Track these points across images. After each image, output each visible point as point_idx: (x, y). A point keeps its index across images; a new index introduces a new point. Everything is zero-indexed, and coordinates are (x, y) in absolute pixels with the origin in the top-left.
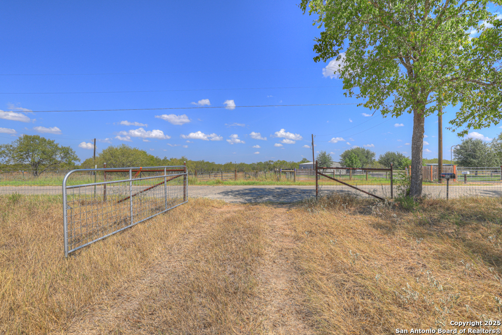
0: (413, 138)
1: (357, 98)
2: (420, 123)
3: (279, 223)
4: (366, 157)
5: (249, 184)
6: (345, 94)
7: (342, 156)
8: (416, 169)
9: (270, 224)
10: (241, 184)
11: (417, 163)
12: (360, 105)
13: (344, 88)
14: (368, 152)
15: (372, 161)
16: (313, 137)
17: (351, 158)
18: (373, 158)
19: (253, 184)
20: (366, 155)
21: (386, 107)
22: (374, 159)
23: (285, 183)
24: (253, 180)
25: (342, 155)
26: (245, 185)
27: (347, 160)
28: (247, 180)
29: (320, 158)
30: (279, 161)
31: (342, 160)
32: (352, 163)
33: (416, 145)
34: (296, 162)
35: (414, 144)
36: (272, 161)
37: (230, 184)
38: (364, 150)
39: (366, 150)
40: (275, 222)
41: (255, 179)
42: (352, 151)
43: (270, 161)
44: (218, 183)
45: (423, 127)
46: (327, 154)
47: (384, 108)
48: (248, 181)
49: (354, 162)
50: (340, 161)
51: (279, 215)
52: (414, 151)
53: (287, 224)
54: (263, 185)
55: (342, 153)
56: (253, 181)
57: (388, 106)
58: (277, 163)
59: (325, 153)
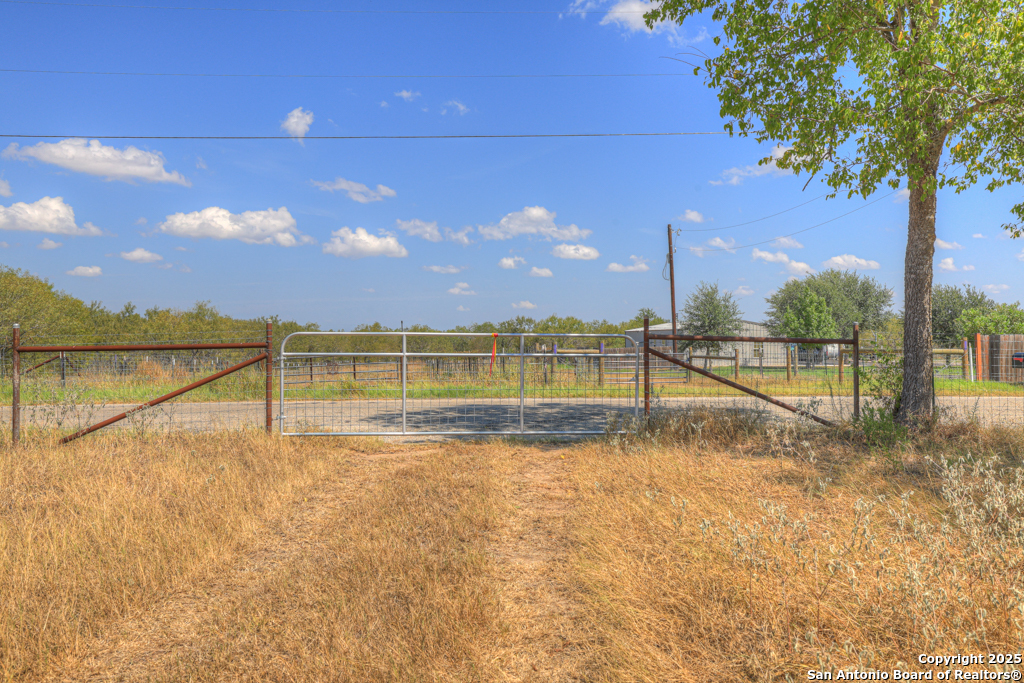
0: (907, 254)
1: (760, 141)
2: (926, 213)
3: (538, 477)
4: (861, 305)
5: (450, 394)
6: (729, 127)
7: (774, 301)
8: (916, 341)
9: (514, 478)
10: (423, 395)
11: (918, 323)
12: (766, 160)
13: (722, 114)
14: (866, 289)
15: (881, 318)
16: (673, 233)
17: (804, 309)
18: (886, 309)
19: (464, 393)
20: (859, 298)
21: (842, 166)
22: (888, 313)
23: (570, 390)
24: (462, 380)
25: (775, 297)
26: (439, 396)
27: (791, 314)
28: (441, 382)
29: (698, 308)
30: (553, 319)
31: (773, 314)
32: (808, 324)
33: (915, 273)
34: (616, 322)
35: (909, 270)
36: (530, 321)
37: (388, 394)
38: (855, 281)
39: (861, 278)
40: (528, 475)
41: (468, 378)
42: (809, 283)
43: (521, 321)
44: (348, 391)
45: (931, 225)
46: (720, 295)
47: (837, 167)
48: (446, 385)
49: (815, 323)
50: (767, 318)
51: (539, 463)
52: (910, 290)
53: (559, 479)
54: (498, 395)
55: (775, 293)
56: (464, 386)
57: (849, 163)
58: (546, 328)
59: (715, 291)
